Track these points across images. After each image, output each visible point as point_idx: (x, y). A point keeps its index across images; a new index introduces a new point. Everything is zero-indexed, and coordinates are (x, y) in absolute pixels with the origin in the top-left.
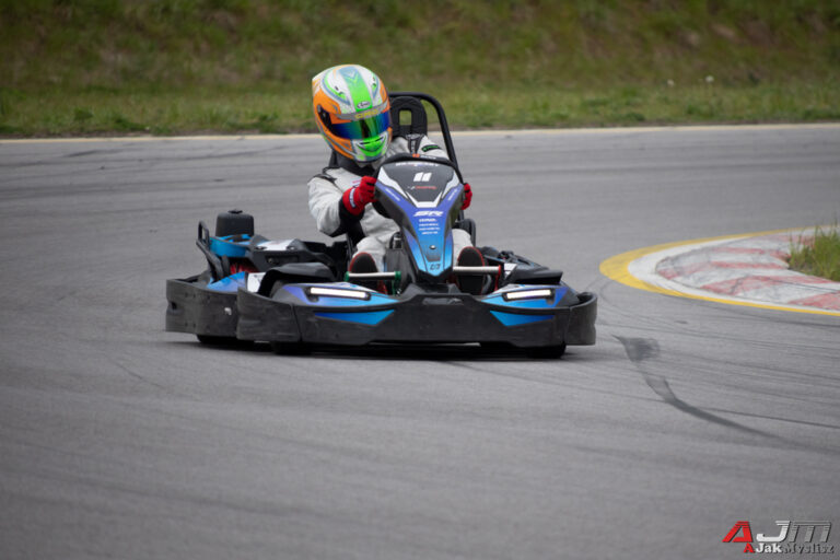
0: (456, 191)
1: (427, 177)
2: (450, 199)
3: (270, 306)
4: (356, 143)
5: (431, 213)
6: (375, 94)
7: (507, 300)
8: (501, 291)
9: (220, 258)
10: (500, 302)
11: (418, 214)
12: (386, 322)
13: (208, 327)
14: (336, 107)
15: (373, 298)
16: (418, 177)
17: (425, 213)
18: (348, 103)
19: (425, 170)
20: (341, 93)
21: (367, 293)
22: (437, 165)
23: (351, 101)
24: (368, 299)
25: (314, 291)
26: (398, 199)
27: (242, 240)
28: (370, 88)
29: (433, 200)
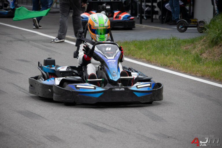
0: (119, 53)
1: (110, 49)
2: (117, 56)
3: (64, 91)
4: (97, 35)
5: (112, 61)
6: (105, 23)
7: (138, 88)
8: (135, 85)
9: (46, 73)
10: (135, 89)
11: (108, 61)
12: (101, 96)
13: (43, 95)
14: (94, 24)
15: (97, 88)
16: (107, 49)
17: (110, 61)
18: (97, 23)
19: (109, 47)
20: (96, 20)
21: (94, 87)
22: (112, 45)
23: (98, 23)
24: (95, 88)
25: (78, 86)
26: (102, 56)
27: (52, 67)
28: (105, 21)
29: (112, 56)
